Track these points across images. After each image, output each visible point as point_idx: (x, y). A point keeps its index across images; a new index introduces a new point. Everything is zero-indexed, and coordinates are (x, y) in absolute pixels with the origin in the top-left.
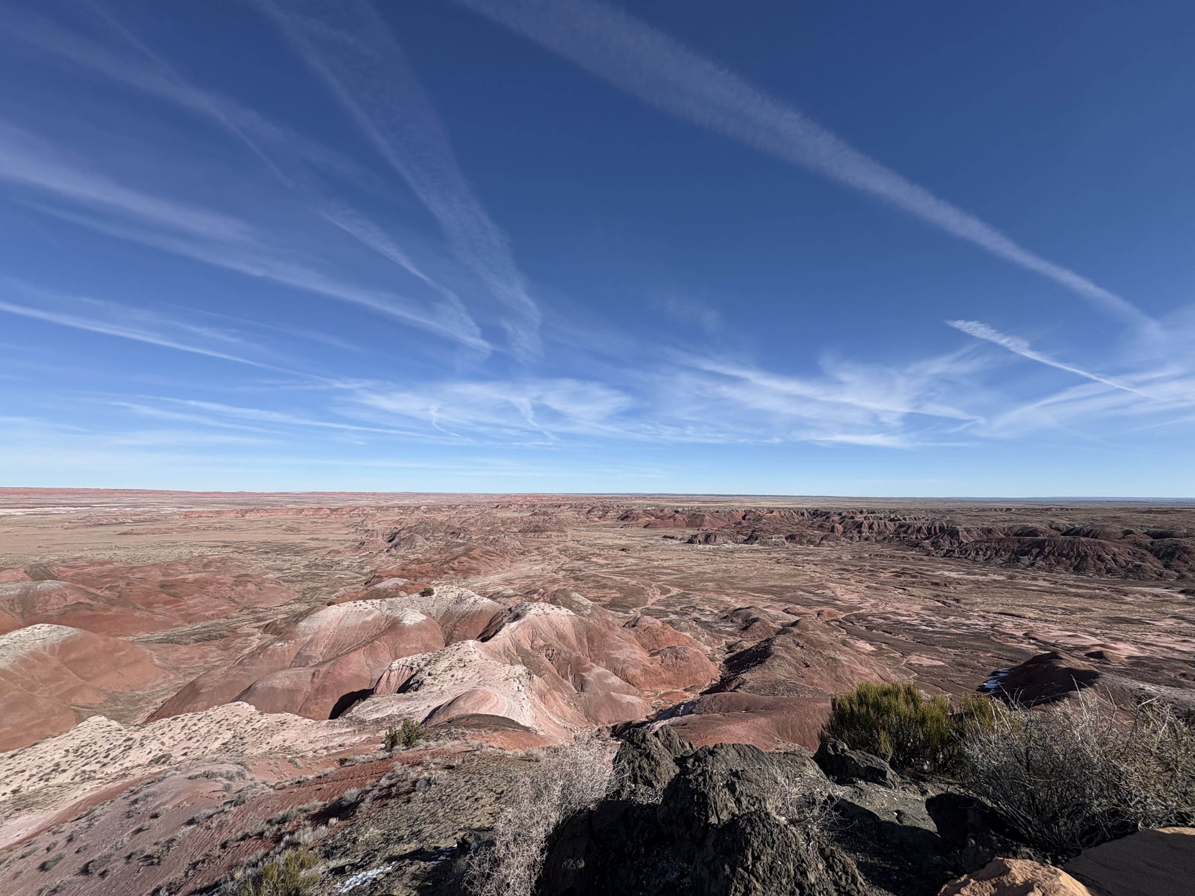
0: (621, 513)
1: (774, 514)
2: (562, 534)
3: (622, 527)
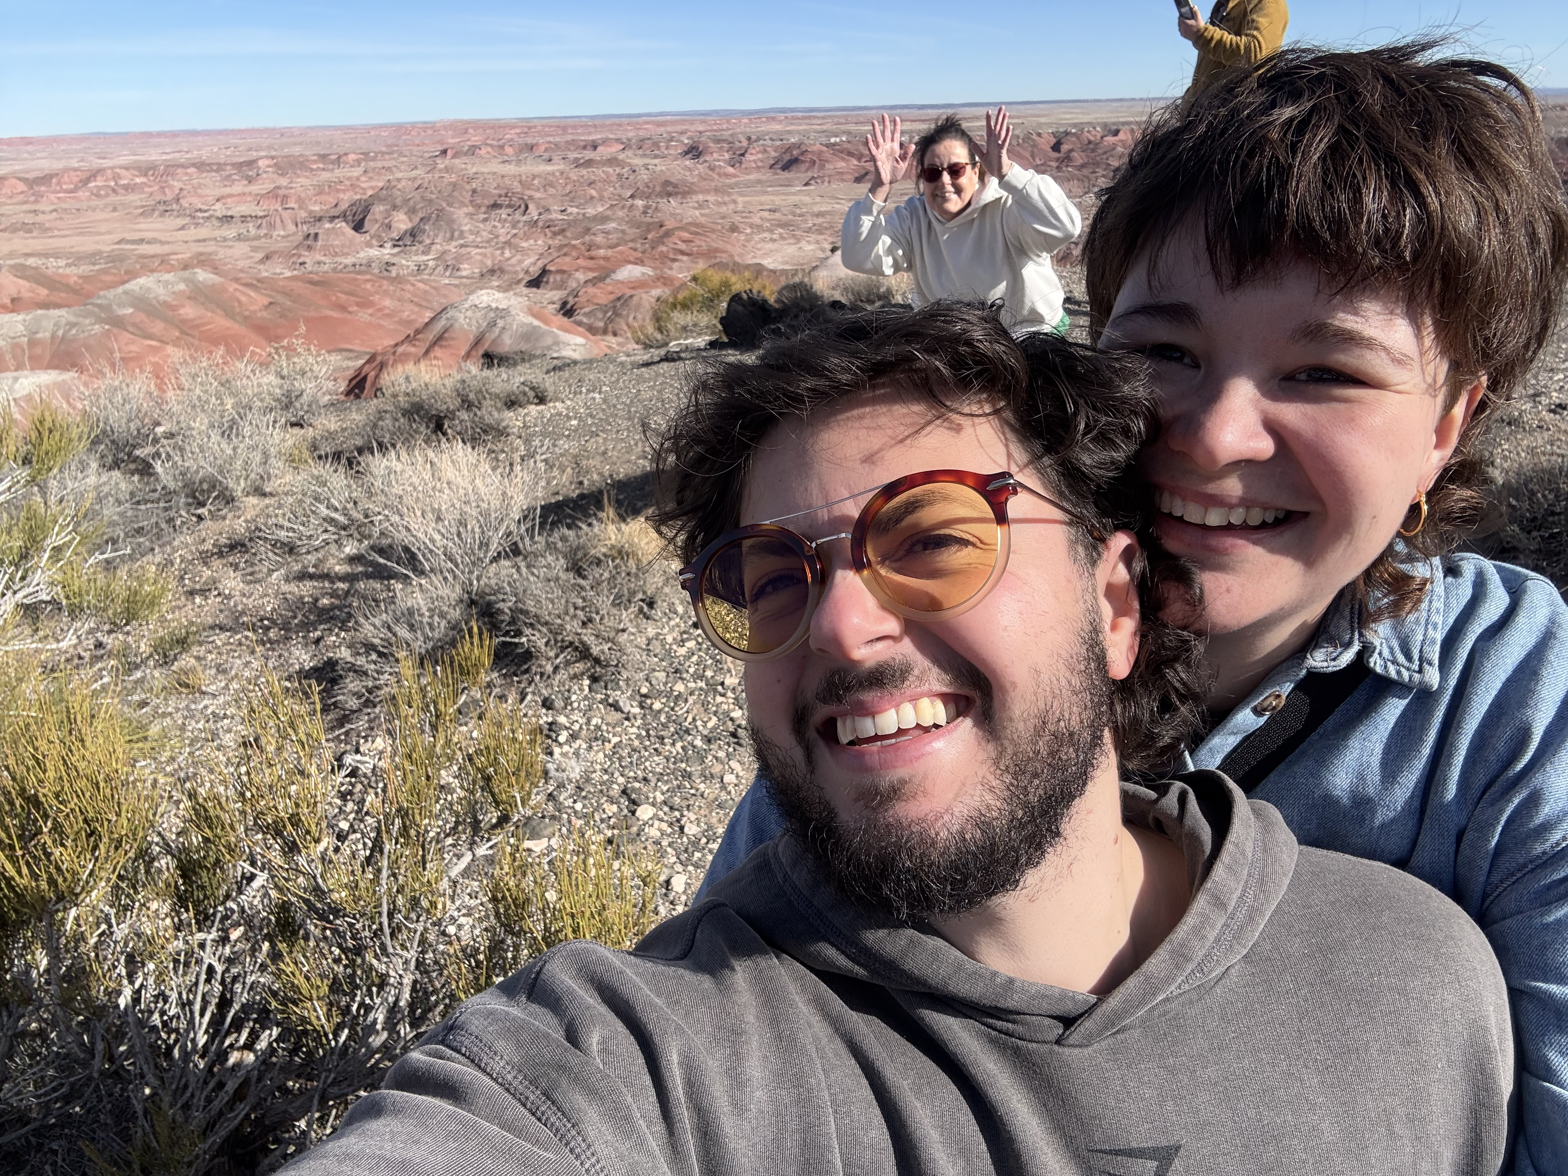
0: (774, 154)
1: (1121, 136)
2: (726, 199)
3: (807, 184)
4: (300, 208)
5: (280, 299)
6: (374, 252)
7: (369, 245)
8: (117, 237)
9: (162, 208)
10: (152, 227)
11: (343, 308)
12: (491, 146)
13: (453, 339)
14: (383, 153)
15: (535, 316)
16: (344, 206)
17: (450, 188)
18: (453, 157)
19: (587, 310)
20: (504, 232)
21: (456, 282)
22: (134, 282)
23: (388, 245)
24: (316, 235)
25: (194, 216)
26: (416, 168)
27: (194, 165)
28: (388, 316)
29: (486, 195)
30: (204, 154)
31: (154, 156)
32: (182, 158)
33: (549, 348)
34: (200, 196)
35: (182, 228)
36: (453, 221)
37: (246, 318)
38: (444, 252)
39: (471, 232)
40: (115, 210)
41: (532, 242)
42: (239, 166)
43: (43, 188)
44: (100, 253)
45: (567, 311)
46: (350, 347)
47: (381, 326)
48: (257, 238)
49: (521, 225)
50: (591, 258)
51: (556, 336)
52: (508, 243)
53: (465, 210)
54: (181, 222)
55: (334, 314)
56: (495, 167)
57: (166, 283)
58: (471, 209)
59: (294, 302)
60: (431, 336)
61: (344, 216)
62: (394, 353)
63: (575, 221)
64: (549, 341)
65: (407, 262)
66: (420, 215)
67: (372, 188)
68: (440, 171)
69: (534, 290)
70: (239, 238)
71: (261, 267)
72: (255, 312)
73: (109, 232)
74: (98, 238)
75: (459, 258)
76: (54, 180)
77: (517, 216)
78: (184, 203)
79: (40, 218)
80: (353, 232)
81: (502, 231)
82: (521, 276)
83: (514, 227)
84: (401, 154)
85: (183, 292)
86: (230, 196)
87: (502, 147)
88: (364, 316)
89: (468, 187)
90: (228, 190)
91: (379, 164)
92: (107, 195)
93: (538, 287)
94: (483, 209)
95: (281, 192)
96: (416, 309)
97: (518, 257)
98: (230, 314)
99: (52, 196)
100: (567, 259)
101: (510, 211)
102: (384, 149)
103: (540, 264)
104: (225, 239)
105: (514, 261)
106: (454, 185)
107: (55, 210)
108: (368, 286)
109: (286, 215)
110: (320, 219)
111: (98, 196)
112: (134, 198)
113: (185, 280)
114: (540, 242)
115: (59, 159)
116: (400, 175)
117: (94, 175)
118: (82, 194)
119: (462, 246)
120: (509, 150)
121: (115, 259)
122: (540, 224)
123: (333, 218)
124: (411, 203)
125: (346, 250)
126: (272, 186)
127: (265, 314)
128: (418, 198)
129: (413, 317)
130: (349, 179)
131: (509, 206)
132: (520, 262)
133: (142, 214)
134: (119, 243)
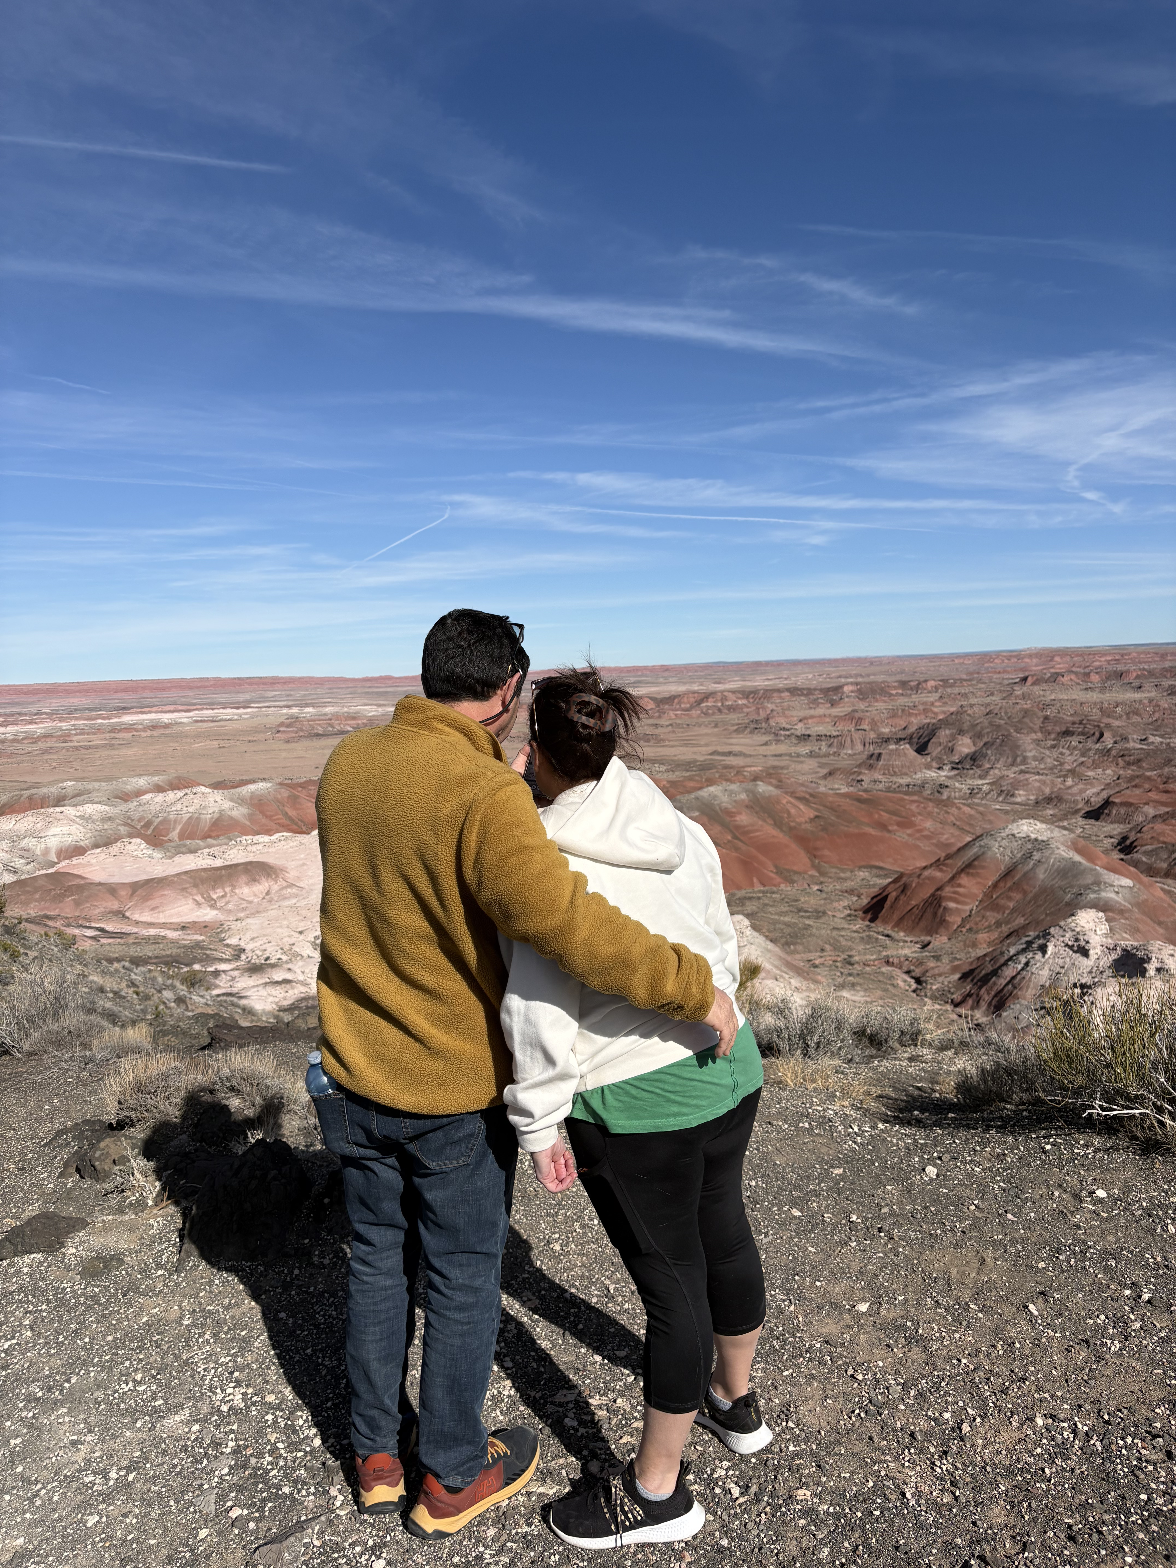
4: (872, 729)
5: (826, 813)
6: (932, 774)
7: (928, 767)
8: (711, 749)
9: (752, 726)
10: (742, 742)
11: (883, 826)
12: (1076, 673)
13: (983, 867)
14: (962, 680)
15: (1079, 851)
16: (912, 729)
17: (1021, 715)
18: (1034, 684)
19: (1149, 848)
20: (1070, 760)
21: (1008, 808)
22: (705, 790)
23: (947, 768)
24: (880, 755)
25: (777, 734)
26: (992, 694)
27: (788, 690)
28: (927, 837)
29: (1058, 721)
30: (801, 680)
31: (759, 682)
32: (780, 684)
33: (1087, 887)
34: (786, 717)
35: (766, 744)
36: (1018, 747)
37: (791, 829)
38: (1002, 777)
39: (1035, 758)
40: (716, 726)
41: (1100, 771)
42: (826, 691)
43: (667, 707)
44: (695, 761)
45: (1126, 847)
46: (882, 864)
47: (917, 847)
48: (827, 755)
49: (1091, 753)
50: (1167, 792)
51: (1098, 875)
52: (1072, 772)
53: (1034, 736)
54: (765, 738)
55: (872, 831)
56: (1077, 694)
57: (732, 792)
58: (1040, 735)
59: (838, 817)
60: (959, 863)
61: (909, 739)
62: (919, 876)
63: (1155, 752)
64: (1089, 880)
65: (961, 786)
66: (985, 739)
67: (944, 712)
68: (1017, 697)
69: (1092, 821)
70: (811, 755)
71: (822, 782)
72: (800, 824)
73: (707, 745)
74: (695, 749)
75: (1016, 785)
76: (676, 701)
77: (1090, 744)
78: (772, 723)
79: (657, 731)
80: (915, 754)
81: (1069, 759)
82: (1080, 806)
83: (1083, 755)
84: (980, 681)
85: (743, 801)
86: (812, 717)
87: (1088, 675)
88: (903, 836)
89: (1040, 714)
90: (812, 712)
91: (956, 690)
92: (713, 714)
93: (1097, 819)
94: (1053, 736)
95: (857, 715)
96: (957, 833)
97: (1081, 786)
98: (778, 824)
99: (672, 714)
100: (1138, 791)
101: (1081, 738)
102: (964, 677)
103: (1104, 795)
104: (798, 755)
105: (1075, 790)
106: (1026, 712)
107: (671, 725)
108: (913, 807)
109: (857, 736)
110: (887, 741)
111: (706, 714)
112: (734, 717)
113: (747, 791)
114: (1109, 772)
115: (685, 683)
116: (973, 701)
117: (707, 696)
118: (695, 713)
119: (1022, 772)
120: (1095, 678)
121: (705, 767)
122: (1114, 752)
123: (899, 740)
124: (979, 728)
125: (904, 770)
126: (850, 709)
127: (808, 826)
128: (986, 724)
129: (952, 840)
130: (923, 704)
131: (1082, 734)
132: (1082, 791)
133: (736, 731)
134: (711, 754)
